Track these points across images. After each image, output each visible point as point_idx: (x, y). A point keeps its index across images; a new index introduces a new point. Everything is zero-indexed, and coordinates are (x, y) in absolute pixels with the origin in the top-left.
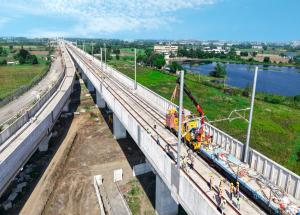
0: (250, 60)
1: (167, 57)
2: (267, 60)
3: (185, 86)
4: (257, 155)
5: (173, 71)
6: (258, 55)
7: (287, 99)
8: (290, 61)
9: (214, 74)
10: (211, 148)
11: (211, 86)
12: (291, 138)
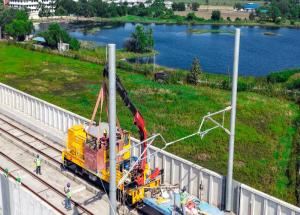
0: (190, 17)
1: (34, 16)
2: (216, 16)
3: (118, 80)
4: (249, 194)
5: (51, 45)
6: (201, 8)
7: (257, 81)
8: (252, 17)
9: (133, 47)
10: (165, 194)
11: (130, 70)
12: (273, 148)
